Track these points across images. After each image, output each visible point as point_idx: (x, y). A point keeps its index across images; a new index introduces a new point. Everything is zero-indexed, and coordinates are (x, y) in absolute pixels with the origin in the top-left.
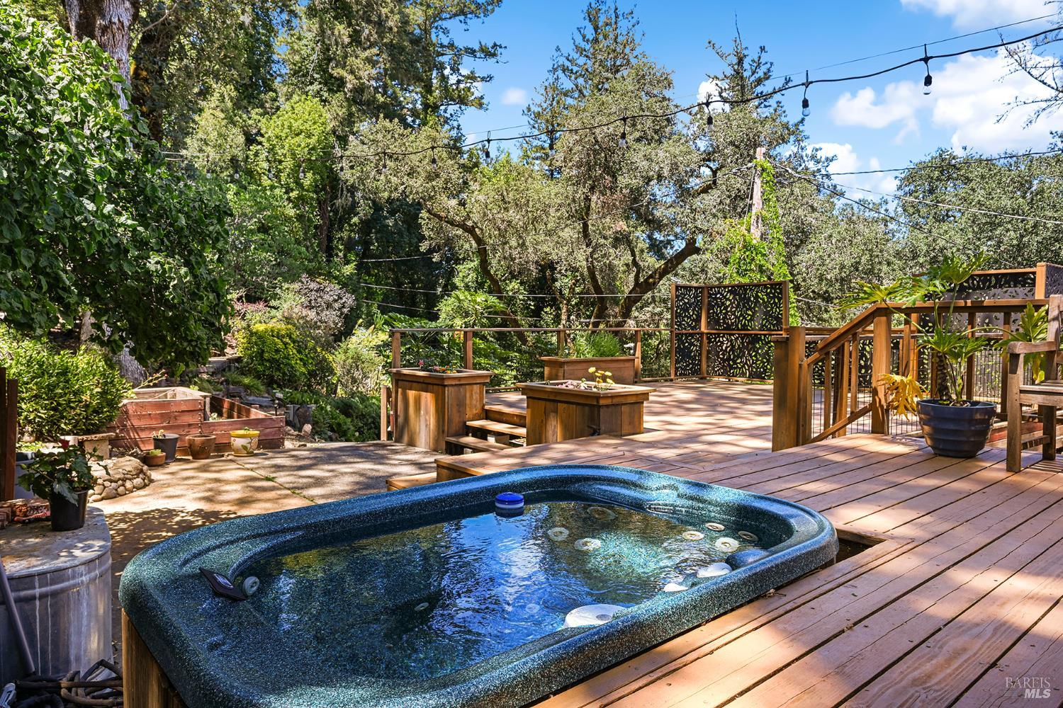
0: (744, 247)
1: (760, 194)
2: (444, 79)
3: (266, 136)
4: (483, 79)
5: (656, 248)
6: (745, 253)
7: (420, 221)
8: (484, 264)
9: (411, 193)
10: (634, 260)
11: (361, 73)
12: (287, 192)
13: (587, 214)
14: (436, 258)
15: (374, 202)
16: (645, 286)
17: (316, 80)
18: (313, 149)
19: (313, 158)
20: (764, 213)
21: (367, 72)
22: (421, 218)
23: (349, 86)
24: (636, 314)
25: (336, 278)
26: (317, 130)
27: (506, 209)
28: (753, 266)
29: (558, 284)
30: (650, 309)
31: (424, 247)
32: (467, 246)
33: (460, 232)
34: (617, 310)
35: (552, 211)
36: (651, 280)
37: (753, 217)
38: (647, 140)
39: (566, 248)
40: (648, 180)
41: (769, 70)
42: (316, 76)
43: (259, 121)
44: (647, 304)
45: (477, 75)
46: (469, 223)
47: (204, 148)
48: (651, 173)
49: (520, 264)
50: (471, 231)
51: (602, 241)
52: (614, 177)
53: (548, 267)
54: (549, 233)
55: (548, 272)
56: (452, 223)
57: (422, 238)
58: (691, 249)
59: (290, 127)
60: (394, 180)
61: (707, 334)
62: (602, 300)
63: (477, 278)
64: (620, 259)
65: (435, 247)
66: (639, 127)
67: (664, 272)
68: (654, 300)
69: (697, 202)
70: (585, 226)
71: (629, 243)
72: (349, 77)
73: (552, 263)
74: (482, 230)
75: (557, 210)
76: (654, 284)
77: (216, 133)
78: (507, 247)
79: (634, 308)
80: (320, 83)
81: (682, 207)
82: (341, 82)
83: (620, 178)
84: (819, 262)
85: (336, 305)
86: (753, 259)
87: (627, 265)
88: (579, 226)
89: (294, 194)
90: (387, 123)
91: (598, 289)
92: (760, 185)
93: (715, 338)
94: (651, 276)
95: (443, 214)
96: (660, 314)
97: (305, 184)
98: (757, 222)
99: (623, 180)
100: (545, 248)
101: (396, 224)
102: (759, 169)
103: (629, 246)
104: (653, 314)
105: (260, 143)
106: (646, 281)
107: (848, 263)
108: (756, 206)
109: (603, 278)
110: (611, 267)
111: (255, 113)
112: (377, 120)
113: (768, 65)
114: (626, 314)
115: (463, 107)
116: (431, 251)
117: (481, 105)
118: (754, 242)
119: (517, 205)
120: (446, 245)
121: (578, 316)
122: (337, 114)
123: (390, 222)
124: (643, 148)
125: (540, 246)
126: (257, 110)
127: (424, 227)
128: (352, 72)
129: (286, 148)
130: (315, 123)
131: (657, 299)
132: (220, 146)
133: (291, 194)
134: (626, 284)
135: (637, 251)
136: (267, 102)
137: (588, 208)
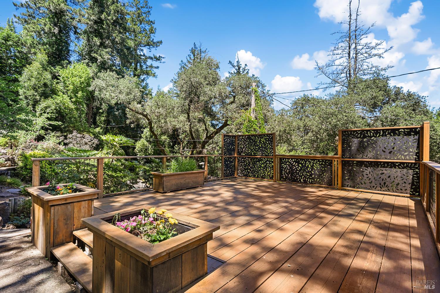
0: (249, 121)
1: (254, 101)
2: (141, 66)
3: (62, 76)
4: (155, 68)
5: (213, 126)
6: (249, 123)
7: (126, 112)
8: (151, 128)
9: (120, 99)
10: (206, 128)
11: (104, 57)
12: (70, 99)
13: (189, 111)
14: (132, 126)
15: (109, 105)
16: (209, 137)
17: (87, 58)
18: (83, 83)
19: (82, 86)
20: (256, 108)
21: (106, 57)
22: (127, 111)
23: (99, 60)
24: (207, 147)
25: (92, 133)
26: (84, 76)
27: (159, 108)
28: (252, 129)
29: (180, 137)
30: (211, 146)
31: (128, 122)
32: (144, 122)
33: (141, 116)
34: (200, 145)
35: (175, 109)
36: (212, 136)
37: (252, 110)
38: (210, 84)
39: (182, 124)
40: (211, 98)
41: (248, 72)
42: (87, 57)
43: (59, 71)
44: (211, 144)
45: (153, 66)
46: (145, 113)
47: (30, 78)
48: (212, 96)
49: (165, 129)
50: (146, 116)
51: (194, 120)
52: (198, 97)
53: (175, 130)
54: (175, 117)
55: (176, 133)
56: (138, 113)
57: (128, 118)
58: (225, 125)
59: (72, 74)
60: (112, 94)
61: (238, 157)
62: (195, 142)
63: (150, 134)
64: (201, 127)
65: (132, 122)
66: (207, 80)
67: (216, 133)
68: (213, 143)
69: (228, 107)
70: (189, 116)
71: (204, 121)
72: (99, 58)
73: (177, 129)
74: (150, 116)
75: (177, 109)
76: (213, 136)
77: (37, 73)
78: (160, 123)
79: (206, 145)
80: (88, 60)
81: (223, 108)
82: (96, 59)
83: (200, 97)
84: (272, 129)
85: (90, 143)
86: (252, 126)
87: (203, 130)
88: (186, 115)
89: (74, 100)
90: (111, 73)
91: (193, 138)
92: (254, 97)
93: (241, 159)
94: (212, 134)
95: (134, 109)
96: (215, 147)
97: (78, 96)
98: (253, 112)
99: (202, 98)
100: (174, 123)
101: (119, 114)
102: (254, 91)
103: (204, 123)
104: (213, 147)
105: (59, 79)
106: (210, 136)
107: (282, 129)
108: (253, 105)
109: (195, 135)
110: (197, 130)
111: (58, 68)
112: (107, 71)
113: (248, 70)
114: (203, 147)
115: (148, 76)
116: (131, 123)
117: (154, 76)
118: (252, 119)
119: (162, 106)
120: (136, 121)
121: (187, 148)
122: (94, 71)
123: (117, 113)
124: (209, 87)
125: (172, 123)
126: (59, 67)
127: (128, 114)
128: (100, 55)
129: (70, 81)
130: (83, 73)
131: (214, 142)
132: (38, 78)
133: (72, 100)
134: (203, 137)
135: (207, 125)
136: (64, 64)
137: (190, 109)
